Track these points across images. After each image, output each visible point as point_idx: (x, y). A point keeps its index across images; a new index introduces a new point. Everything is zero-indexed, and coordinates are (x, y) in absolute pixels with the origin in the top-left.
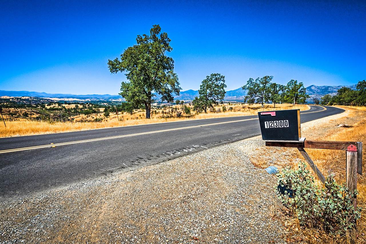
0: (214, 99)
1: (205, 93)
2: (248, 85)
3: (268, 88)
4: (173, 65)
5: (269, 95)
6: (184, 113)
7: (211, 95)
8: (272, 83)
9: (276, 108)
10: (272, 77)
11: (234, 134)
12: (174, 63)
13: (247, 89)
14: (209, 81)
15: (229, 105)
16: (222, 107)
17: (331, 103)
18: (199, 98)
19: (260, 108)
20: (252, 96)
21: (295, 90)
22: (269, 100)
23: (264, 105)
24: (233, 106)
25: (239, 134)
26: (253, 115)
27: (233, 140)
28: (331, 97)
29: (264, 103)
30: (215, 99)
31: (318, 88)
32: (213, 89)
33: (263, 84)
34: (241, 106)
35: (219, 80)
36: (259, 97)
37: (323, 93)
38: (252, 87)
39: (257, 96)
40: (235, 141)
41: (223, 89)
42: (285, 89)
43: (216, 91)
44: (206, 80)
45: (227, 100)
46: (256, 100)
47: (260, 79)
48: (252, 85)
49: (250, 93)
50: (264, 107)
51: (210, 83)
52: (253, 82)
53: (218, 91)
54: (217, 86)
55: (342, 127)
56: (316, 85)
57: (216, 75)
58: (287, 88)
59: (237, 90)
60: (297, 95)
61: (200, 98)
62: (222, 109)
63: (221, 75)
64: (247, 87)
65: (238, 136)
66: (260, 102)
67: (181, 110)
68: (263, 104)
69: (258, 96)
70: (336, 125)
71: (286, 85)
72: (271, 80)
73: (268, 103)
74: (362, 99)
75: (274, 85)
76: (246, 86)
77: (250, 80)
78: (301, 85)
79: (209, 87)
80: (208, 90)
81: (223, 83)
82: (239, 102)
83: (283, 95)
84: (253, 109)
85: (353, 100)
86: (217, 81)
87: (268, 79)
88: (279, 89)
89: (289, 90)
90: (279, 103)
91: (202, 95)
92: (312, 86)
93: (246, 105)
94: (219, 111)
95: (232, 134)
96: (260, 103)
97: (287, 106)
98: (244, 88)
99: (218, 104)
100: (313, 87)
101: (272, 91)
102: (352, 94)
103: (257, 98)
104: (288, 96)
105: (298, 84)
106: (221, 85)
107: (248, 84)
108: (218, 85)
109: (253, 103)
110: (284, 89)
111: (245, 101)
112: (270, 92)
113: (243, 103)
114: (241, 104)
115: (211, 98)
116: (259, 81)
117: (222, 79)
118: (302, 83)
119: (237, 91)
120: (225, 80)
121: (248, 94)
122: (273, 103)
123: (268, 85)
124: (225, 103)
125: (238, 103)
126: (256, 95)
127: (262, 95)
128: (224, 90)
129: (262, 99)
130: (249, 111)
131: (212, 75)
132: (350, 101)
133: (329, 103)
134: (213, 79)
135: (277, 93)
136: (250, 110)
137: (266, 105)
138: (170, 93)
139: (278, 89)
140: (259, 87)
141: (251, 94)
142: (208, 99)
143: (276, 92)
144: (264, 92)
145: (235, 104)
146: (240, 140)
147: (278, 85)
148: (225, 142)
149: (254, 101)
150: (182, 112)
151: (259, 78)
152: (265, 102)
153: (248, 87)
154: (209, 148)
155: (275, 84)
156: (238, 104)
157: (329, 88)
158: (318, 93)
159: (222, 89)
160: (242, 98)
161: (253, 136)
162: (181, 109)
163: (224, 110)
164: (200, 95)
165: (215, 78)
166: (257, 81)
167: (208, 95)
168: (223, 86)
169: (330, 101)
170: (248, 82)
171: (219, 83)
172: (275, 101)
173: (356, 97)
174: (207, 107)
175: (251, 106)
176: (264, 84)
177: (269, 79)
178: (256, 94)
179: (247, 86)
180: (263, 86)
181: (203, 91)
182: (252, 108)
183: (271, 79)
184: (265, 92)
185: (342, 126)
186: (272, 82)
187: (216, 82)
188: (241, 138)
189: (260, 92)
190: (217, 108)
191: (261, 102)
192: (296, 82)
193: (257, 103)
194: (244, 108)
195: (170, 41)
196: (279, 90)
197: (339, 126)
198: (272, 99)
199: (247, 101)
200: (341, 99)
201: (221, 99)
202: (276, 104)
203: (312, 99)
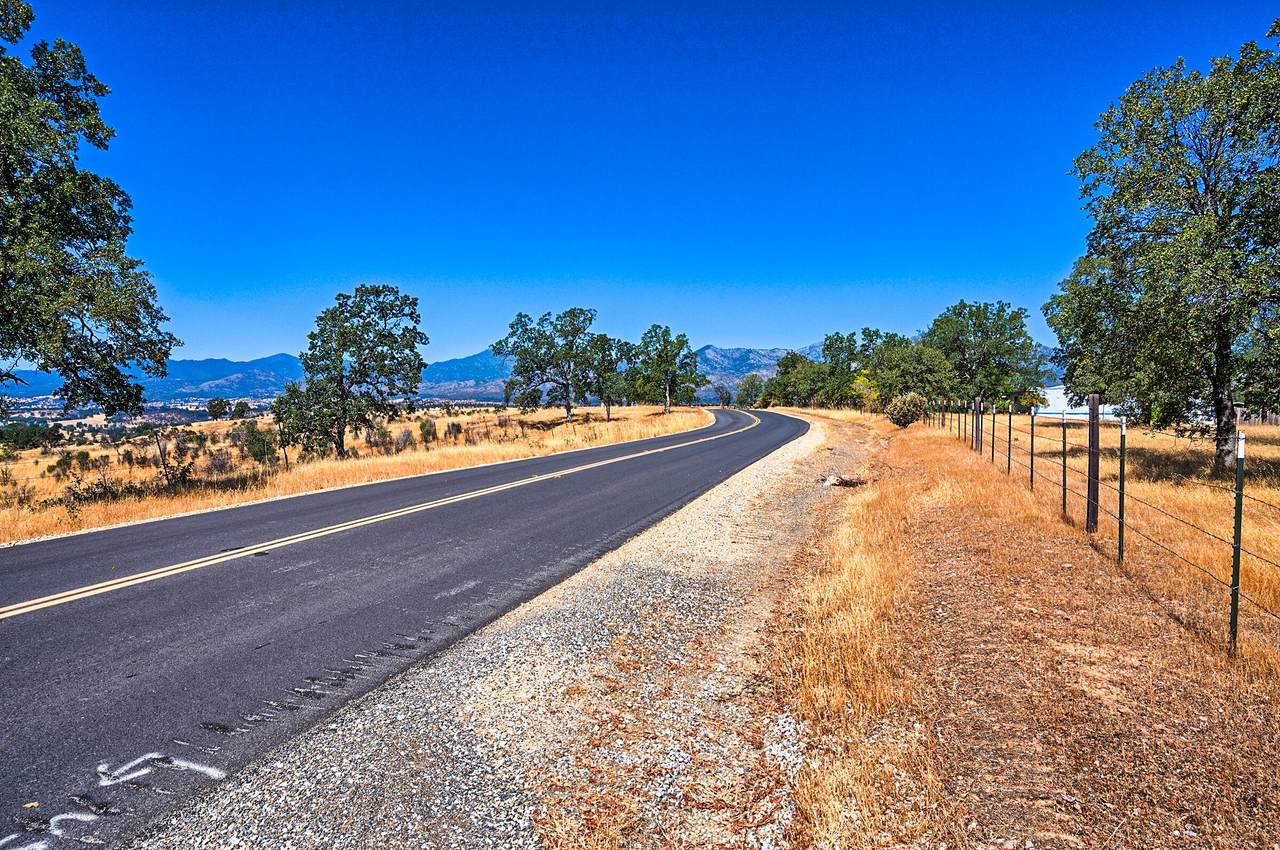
0: (375, 393)
1: (335, 368)
2: (515, 339)
3: (584, 350)
4: (127, 220)
5: (588, 377)
6: (244, 458)
7: (361, 374)
8: (593, 334)
9: (612, 422)
10: (592, 312)
11: (445, 582)
12: (130, 206)
13: (512, 352)
14: (348, 315)
15: (449, 413)
16: (419, 423)
17: (764, 400)
18: (303, 388)
19: (562, 423)
20: (529, 379)
21: (665, 358)
22: (587, 395)
23: (573, 411)
24: (463, 420)
25: (472, 584)
26: (538, 456)
27: (437, 638)
28: (762, 381)
29: (573, 404)
30: (380, 393)
31: (724, 354)
32: (372, 349)
33: (566, 338)
34: (492, 416)
35: (396, 316)
36: (555, 385)
37: (737, 370)
38: (528, 345)
39: (547, 380)
40: (447, 645)
41: (412, 351)
42: (636, 355)
43: (384, 360)
44: (335, 310)
45: (441, 397)
46: (545, 394)
47: (553, 319)
48: (530, 339)
49: (522, 370)
50: (575, 418)
51: (356, 324)
52: (531, 327)
53: (393, 358)
54: (385, 337)
55: (835, 485)
56: (718, 345)
57: (377, 292)
58: (643, 352)
59: (474, 356)
60: (675, 375)
61: (308, 390)
62: (417, 434)
63: (401, 294)
64: (510, 345)
65: (465, 596)
66: (560, 400)
67: (228, 442)
68: (569, 408)
69: (552, 380)
70: (818, 481)
71: (638, 342)
72: (590, 323)
73: (587, 403)
74: (838, 388)
75: (603, 343)
76: (507, 344)
77: (521, 322)
78: (682, 342)
79: (349, 340)
80: (346, 356)
81: (411, 325)
82: (486, 403)
83: (632, 375)
84: (538, 428)
85: (817, 391)
86: (384, 316)
87: (582, 319)
88: (617, 354)
89: (649, 359)
90: (621, 404)
91: (320, 376)
92: (708, 347)
93: (512, 412)
94: (407, 441)
95: (432, 584)
96: (558, 406)
97: (648, 413)
98: (498, 349)
99: (396, 413)
100: (709, 351)
101: (596, 363)
102: (814, 373)
103: (549, 386)
104: (648, 379)
105: (673, 338)
106: (404, 335)
107: (512, 335)
108: (390, 333)
109: (536, 406)
110: (633, 355)
111: (507, 401)
112: (590, 365)
113: (500, 404)
114: (492, 409)
115: (364, 389)
116: (552, 323)
117: (407, 310)
118: (684, 336)
119: (476, 361)
120: (419, 316)
121: (518, 372)
122: (603, 404)
123: (581, 341)
124: (434, 406)
125: (482, 406)
126: (545, 378)
127: (563, 374)
128: (417, 355)
129: (567, 391)
130: (525, 436)
131: (362, 291)
132: (813, 392)
133: (759, 400)
134: (368, 308)
135: (610, 370)
136: (528, 431)
137: (579, 410)
138: (120, 367)
139: (614, 356)
140: (552, 345)
141: (526, 371)
142: (349, 394)
143: (611, 366)
144: (569, 367)
145: (469, 410)
146: (473, 631)
147: (614, 340)
148: (384, 665)
149: (539, 398)
150: (235, 452)
151: (549, 314)
152: (576, 400)
153: (516, 346)
154: (234, 769)
155: (603, 339)
156: (483, 409)
157: (751, 356)
158: (724, 369)
159: (407, 351)
160: (496, 387)
161: (543, 588)
162: (225, 439)
163: (429, 434)
164: (308, 375)
165: (373, 305)
166: (545, 324)
167: (348, 378)
168: (413, 337)
169: (761, 395)
170: (512, 326)
171: (398, 325)
172: (609, 397)
173: (823, 380)
174: (347, 429)
175: (530, 418)
176: (570, 338)
177: (585, 319)
178: (543, 371)
179: (512, 341)
180: (564, 342)
181: (322, 358)
182: (533, 426)
183: (590, 321)
184: (572, 364)
185: (834, 482)
186: (594, 329)
187: (382, 323)
188: (481, 607)
189: (557, 365)
190: (396, 430)
191: (563, 402)
192: (667, 332)
193: (548, 405)
194: (503, 424)
195: (100, 90)
196: (619, 359)
197: (827, 483)
198: (600, 391)
199: (513, 397)
200: (789, 389)
201: (405, 392)
202: (613, 409)
203: (709, 390)
